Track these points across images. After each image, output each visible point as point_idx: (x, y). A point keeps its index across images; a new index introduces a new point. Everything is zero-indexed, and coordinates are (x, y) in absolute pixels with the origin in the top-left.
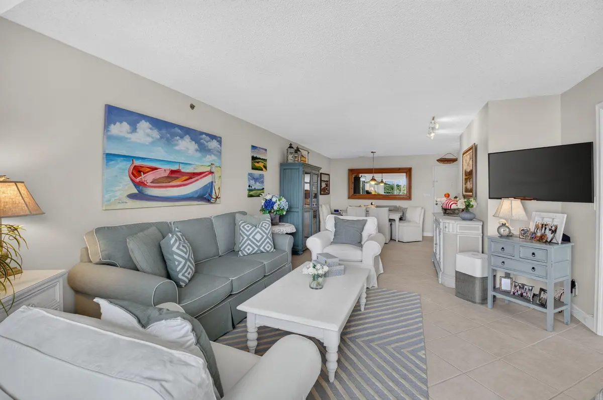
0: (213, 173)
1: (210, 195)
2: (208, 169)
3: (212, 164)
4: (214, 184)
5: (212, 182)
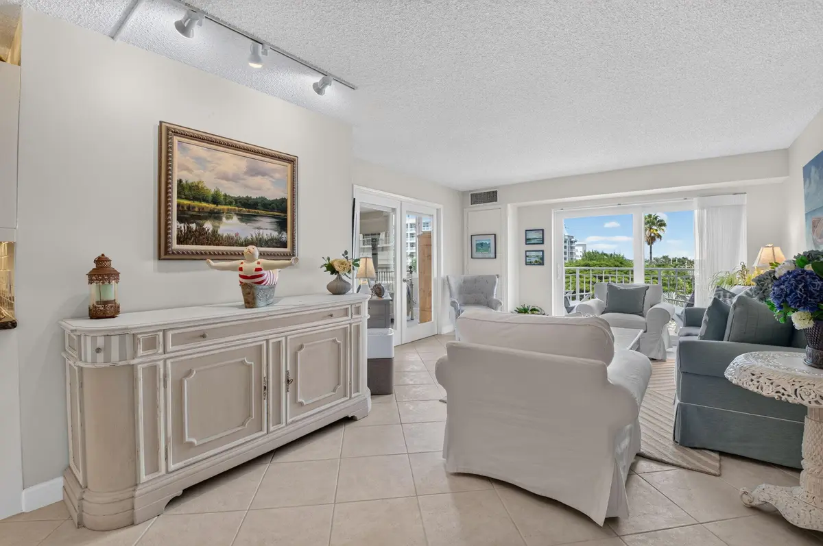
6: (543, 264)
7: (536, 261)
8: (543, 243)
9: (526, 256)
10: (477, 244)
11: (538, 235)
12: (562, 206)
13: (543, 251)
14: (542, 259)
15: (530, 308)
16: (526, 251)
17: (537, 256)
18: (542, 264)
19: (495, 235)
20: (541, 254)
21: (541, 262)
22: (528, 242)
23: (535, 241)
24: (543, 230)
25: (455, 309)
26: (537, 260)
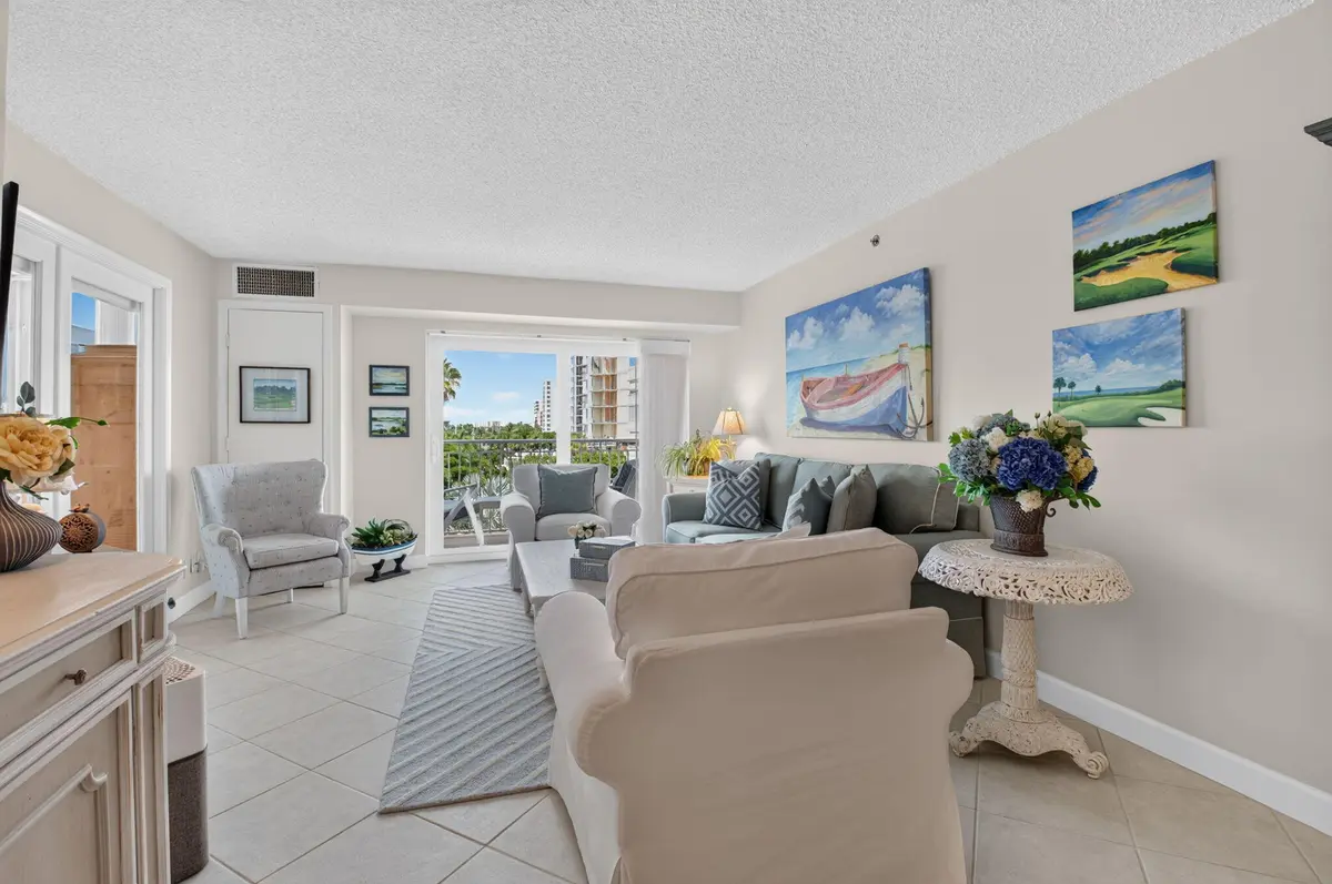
0: (905, 366)
1: (902, 417)
2: (893, 360)
3: (901, 346)
4: (909, 392)
5: (904, 389)
6: (408, 436)
7: (394, 430)
8: (407, 394)
9: (372, 419)
10: (258, 390)
11: (399, 377)
12: (443, 326)
13: (407, 409)
14: (406, 424)
15: (386, 526)
16: (371, 409)
17: (397, 420)
18: (405, 434)
19: (309, 370)
20: (402, 414)
21: (403, 431)
22: (374, 388)
23: (392, 389)
24: (407, 368)
25: (232, 552)
26: (397, 426)
